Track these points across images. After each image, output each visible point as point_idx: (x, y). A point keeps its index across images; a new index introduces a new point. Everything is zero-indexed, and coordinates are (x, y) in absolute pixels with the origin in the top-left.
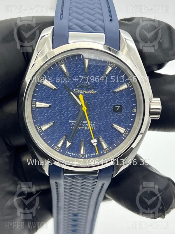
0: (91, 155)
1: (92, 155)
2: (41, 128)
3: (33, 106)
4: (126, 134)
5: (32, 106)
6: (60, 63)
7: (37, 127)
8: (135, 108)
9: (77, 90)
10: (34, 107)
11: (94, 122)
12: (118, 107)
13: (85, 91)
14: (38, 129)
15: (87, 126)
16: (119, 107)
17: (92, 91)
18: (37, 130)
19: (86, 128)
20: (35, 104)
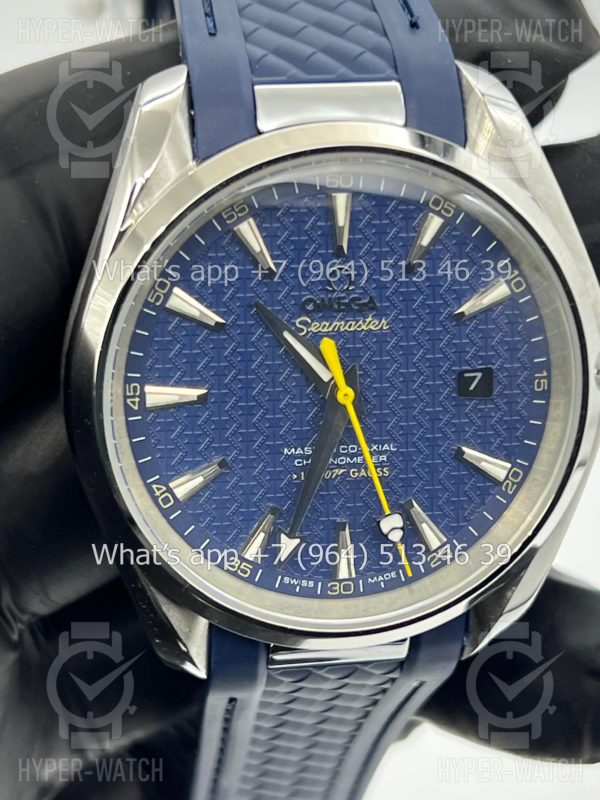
0: (381, 578)
1: (384, 581)
2: (170, 490)
3: (134, 403)
4: (513, 483)
5: (129, 401)
6: (232, 216)
7: (154, 486)
8: (545, 374)
9: (309, 321)
10: (136, 408)
11: (386, 447)
12: (475, 377)
13: (339, 324)
14: (158, 493)
15: (355, 465)
16: (479, 375)
17: (368, 320)
18: (155, 499)
19: (354, 474)
20: (138, 394)
